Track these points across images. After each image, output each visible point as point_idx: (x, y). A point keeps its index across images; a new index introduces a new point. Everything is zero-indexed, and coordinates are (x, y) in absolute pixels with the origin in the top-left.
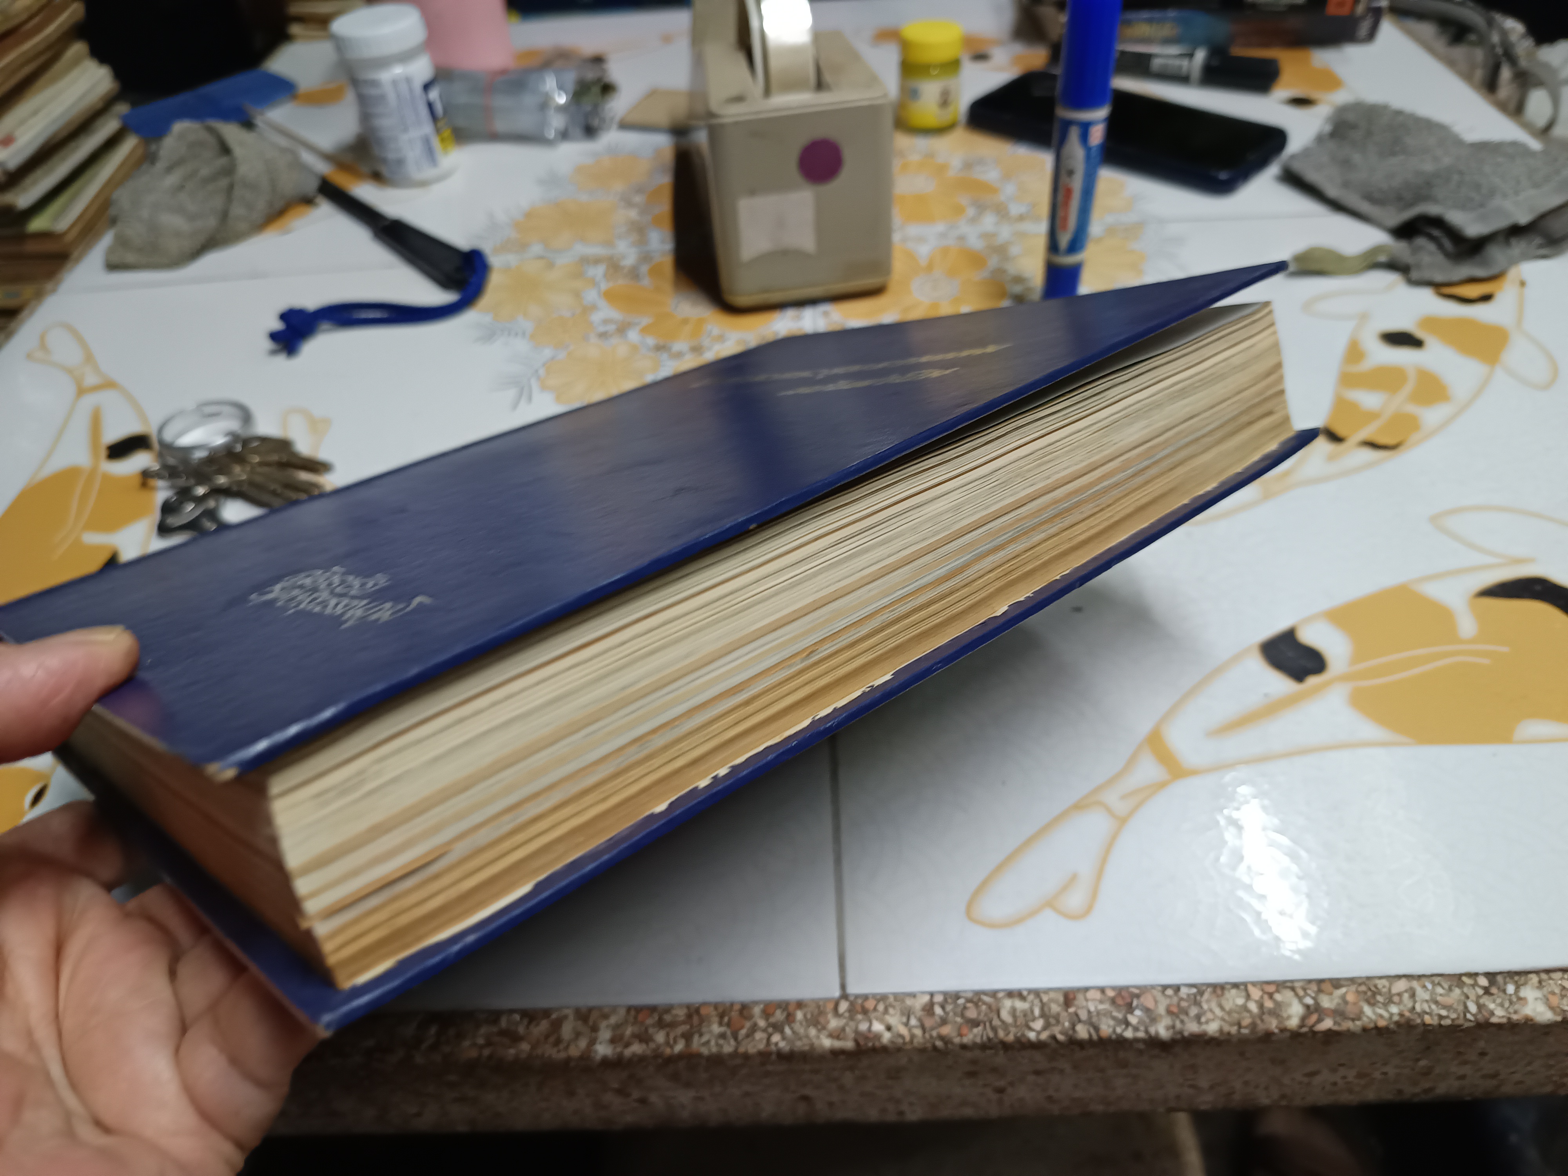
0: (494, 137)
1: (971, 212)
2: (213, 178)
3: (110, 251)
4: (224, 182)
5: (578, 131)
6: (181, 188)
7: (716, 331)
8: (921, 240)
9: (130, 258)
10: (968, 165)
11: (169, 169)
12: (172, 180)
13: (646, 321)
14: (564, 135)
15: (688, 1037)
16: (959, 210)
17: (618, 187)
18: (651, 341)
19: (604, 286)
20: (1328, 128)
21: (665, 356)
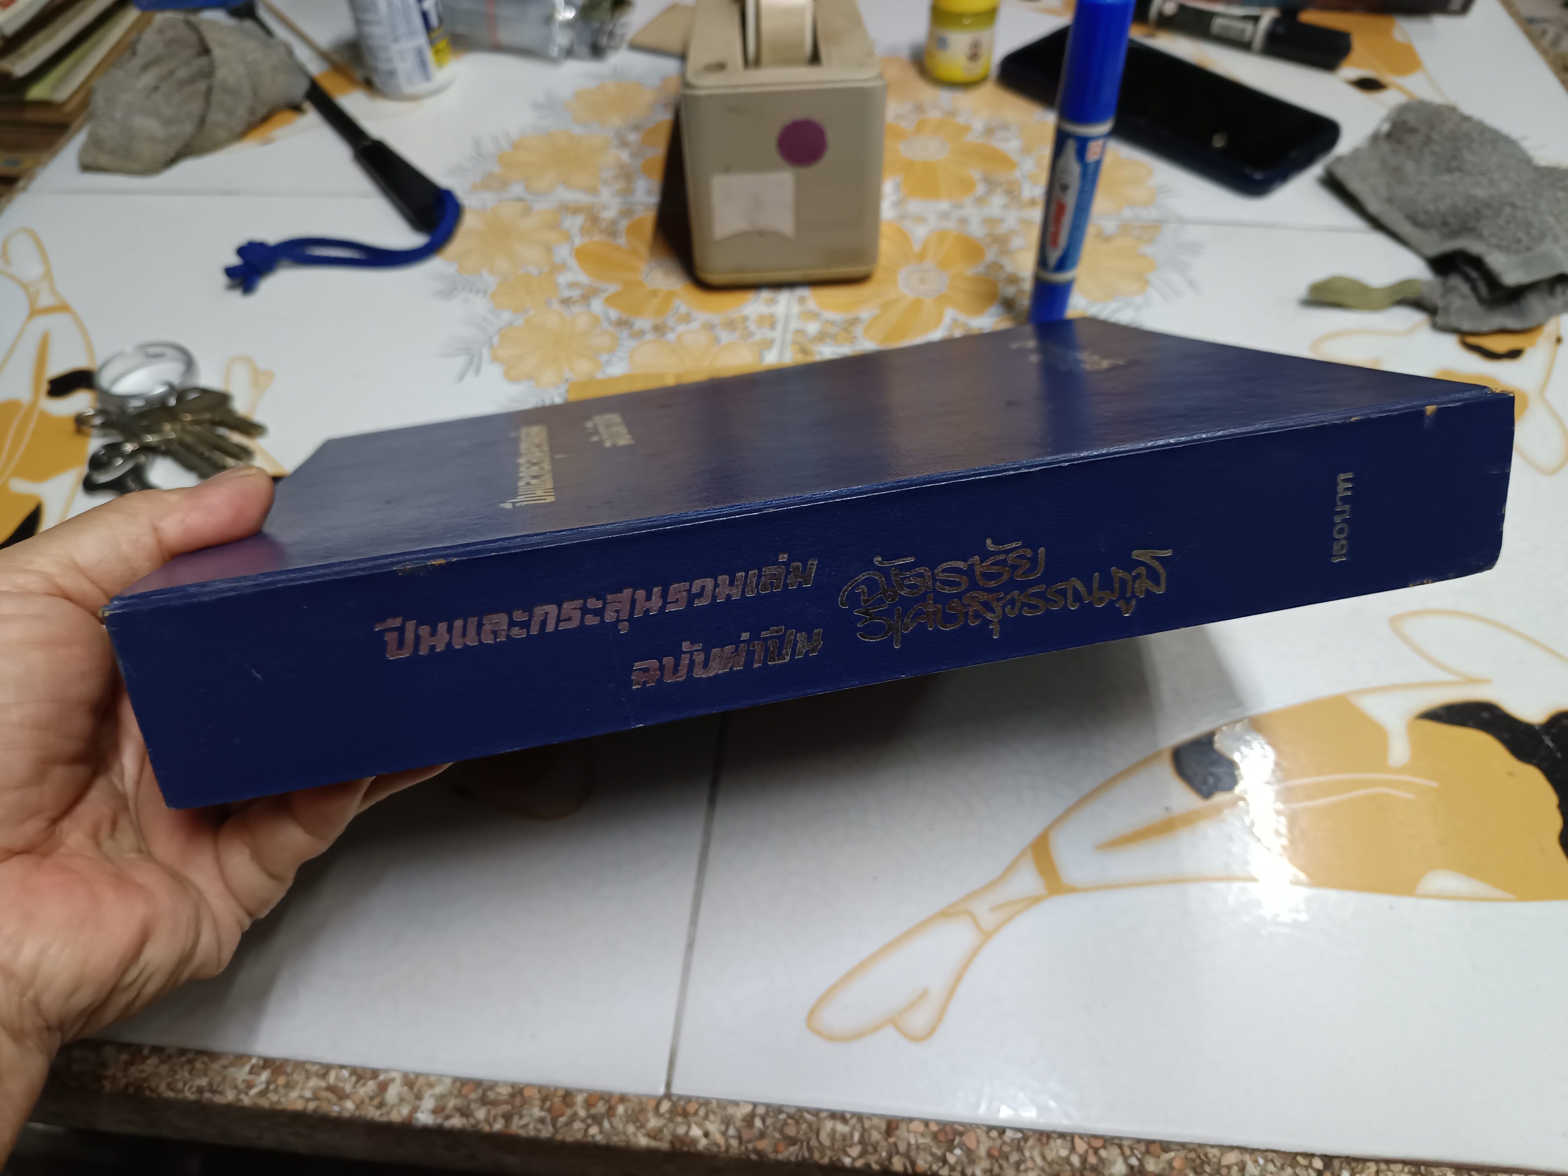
0: (498, 48)
1: (980, 189)
2: (191, 80)
3: (84, 150)
4: (202, 86)
5: (584, 50)
6: (156, 88)
7: (683, 309)
8: (920, 219)
9: (103, 160)
10: (989, 131)
11: (145, 68)
12: (147, 79)
13: (613, 288)
14: (569, 53)
15: (507, 1118)
16: (967, 186)
17: (616, 121)
18: (614, 314)
19: (578, 241)
20: (1386, 127)
21: (625, 332)
